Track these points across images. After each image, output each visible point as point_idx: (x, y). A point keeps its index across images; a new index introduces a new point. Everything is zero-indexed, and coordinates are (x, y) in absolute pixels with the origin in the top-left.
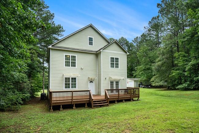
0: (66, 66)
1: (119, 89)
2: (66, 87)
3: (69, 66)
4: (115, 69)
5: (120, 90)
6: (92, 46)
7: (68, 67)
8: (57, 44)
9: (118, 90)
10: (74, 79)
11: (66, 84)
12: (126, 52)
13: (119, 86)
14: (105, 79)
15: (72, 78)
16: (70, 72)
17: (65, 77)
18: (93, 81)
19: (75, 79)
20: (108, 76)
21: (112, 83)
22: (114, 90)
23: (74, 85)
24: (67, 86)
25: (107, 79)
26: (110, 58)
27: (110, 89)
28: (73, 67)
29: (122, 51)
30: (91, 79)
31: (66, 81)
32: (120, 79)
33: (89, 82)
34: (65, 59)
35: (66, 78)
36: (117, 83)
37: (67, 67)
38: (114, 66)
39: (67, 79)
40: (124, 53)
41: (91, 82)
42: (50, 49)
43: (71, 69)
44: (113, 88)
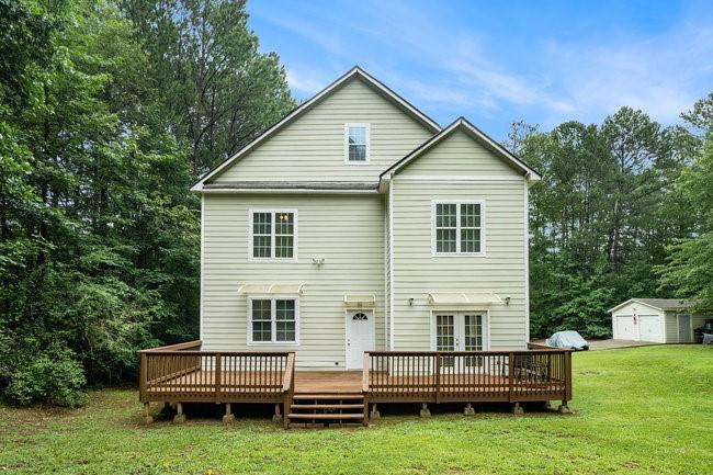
0: (255, 255)
1: (484, 350)
2: (256, 337)
3: (269, 255)
4: (458, 258)
5: (489, 354)
6: (362, 163)
7: (265, 259)
8: (225, 175)
9: (478, 354)
10: (287, 306)
11: (256, 325)
12: (523, 173)
13: (483, 336)
14: (407, 303)
15: (280, 303)
16: (273, 279)
17: (251, 298)
18: (366, 314)
19: (291, 303)
20: (421, 291)
21: (445, 321)
22: (459, 354)
23: (287, 330)
24: (261, 330)
25: (415, 302)
26: (434, 210)
27: (434, 349)
28: (281, 260)
29: (502, 167)
30: (359, 305)
31: (255, 315)
32: (489, 305)
33: (348, 318)
34: (251, 229)
35: (256, 303)
36: (474, 321)
37: (259, 259)
38: (454, 244)
39: (260, 307)
40: (513, 178)
41: (360, 316)
42: (199, 194)
43: (275, 267)
44: (452, 343)
